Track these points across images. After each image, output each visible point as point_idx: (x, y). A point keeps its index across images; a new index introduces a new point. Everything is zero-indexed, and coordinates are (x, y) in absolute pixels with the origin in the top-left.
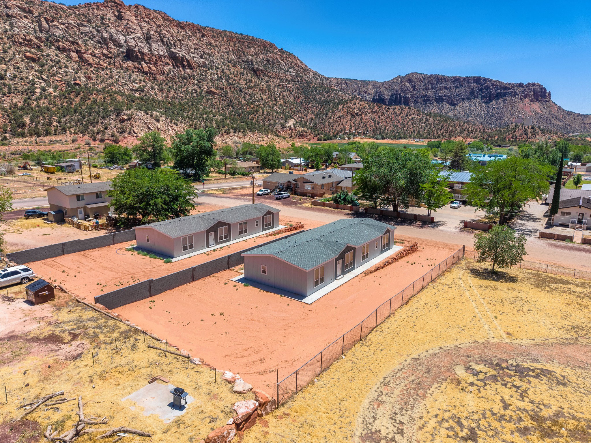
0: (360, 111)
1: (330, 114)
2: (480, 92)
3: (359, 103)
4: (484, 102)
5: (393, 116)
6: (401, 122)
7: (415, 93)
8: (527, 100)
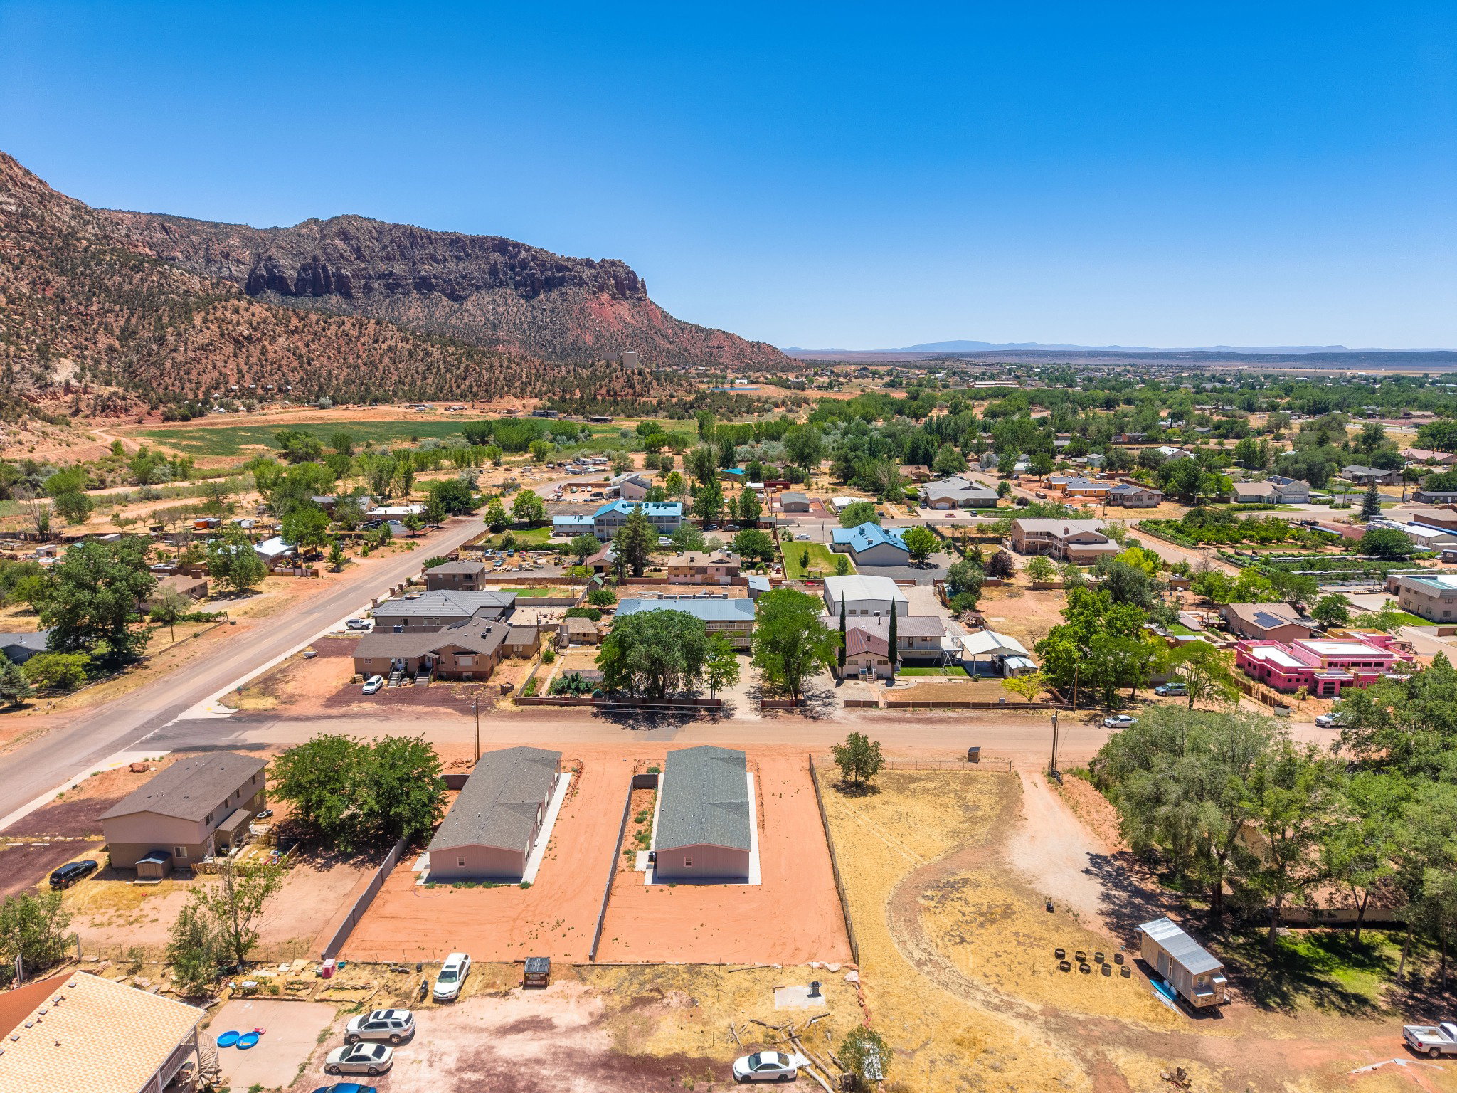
0: (255, 330)
1: (171, 339)
2: (511, 273)
3: (246, 310)
4: (521, 296)
5: (341, 342)
6: (364, 355)
7: (363, 265)
8: (605, 297)
